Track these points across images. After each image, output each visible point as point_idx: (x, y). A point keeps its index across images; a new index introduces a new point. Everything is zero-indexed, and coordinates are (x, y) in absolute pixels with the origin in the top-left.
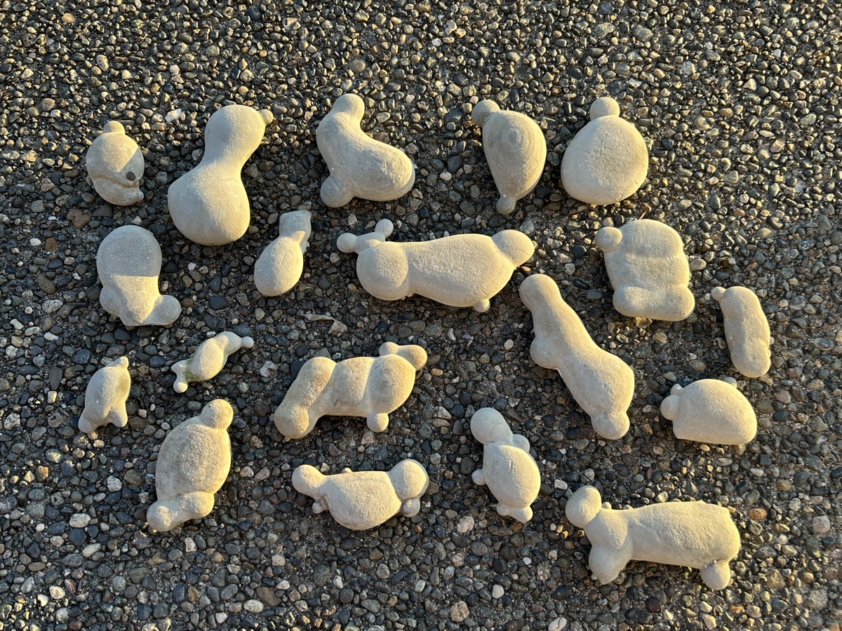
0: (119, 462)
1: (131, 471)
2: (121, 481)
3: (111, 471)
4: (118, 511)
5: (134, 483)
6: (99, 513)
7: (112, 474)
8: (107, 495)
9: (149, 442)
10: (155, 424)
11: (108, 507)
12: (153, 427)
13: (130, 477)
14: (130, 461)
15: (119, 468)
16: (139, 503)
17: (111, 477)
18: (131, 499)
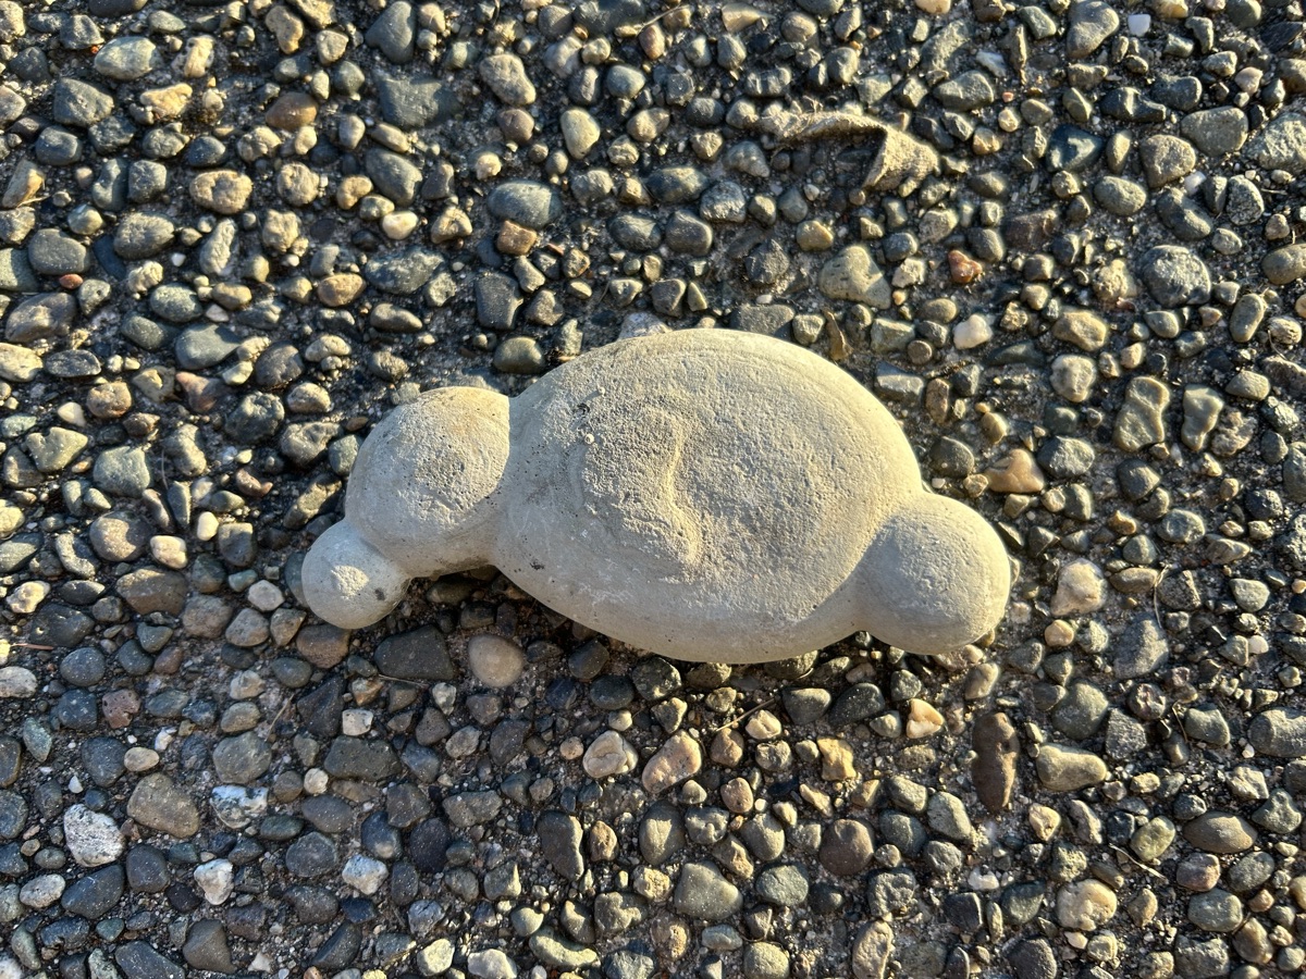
0: (101, 747)
1: (152, 781)
2: (119, 822)
3: (76, 786)
4: (120, 941)
5: (170, 826)
6: (47, 954)
7: (79, 797)
8: (69, 884)
9: (208, 662)
10: (223, 591)
11: (79, 930)
12: (215, 603)
13: (155, 802)
14: (147, 743)
15: (104, 772)
16: (199, 902)
17: (75, 810)
18: (167, 891)
